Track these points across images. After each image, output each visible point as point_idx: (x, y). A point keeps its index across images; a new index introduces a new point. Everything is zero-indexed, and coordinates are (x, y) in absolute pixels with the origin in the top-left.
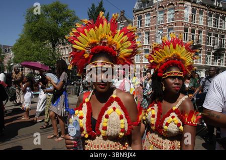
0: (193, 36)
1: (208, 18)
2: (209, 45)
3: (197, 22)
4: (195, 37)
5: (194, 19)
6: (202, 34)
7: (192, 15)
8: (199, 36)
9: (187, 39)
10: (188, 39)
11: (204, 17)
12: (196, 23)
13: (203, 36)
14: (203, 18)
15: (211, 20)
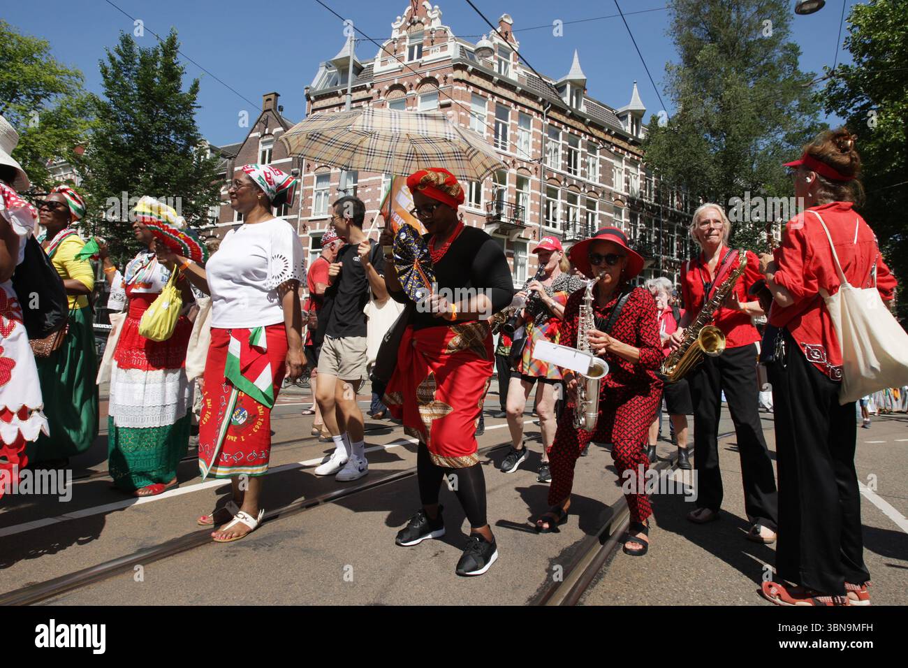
0: (500, 192)
1: (547, 141)
2: (550, 228)
3: (514, 148)
4: (506, 197)
5: (504, 138)
6: (527, 190)
7: (497, 123)
8: (518, 194)
9: (478, 200)
10: (483, 201)
11: (535, 134)
12: (508, 152)
13: (533, 197)
14: (531, 139)
15: (556, 150)
